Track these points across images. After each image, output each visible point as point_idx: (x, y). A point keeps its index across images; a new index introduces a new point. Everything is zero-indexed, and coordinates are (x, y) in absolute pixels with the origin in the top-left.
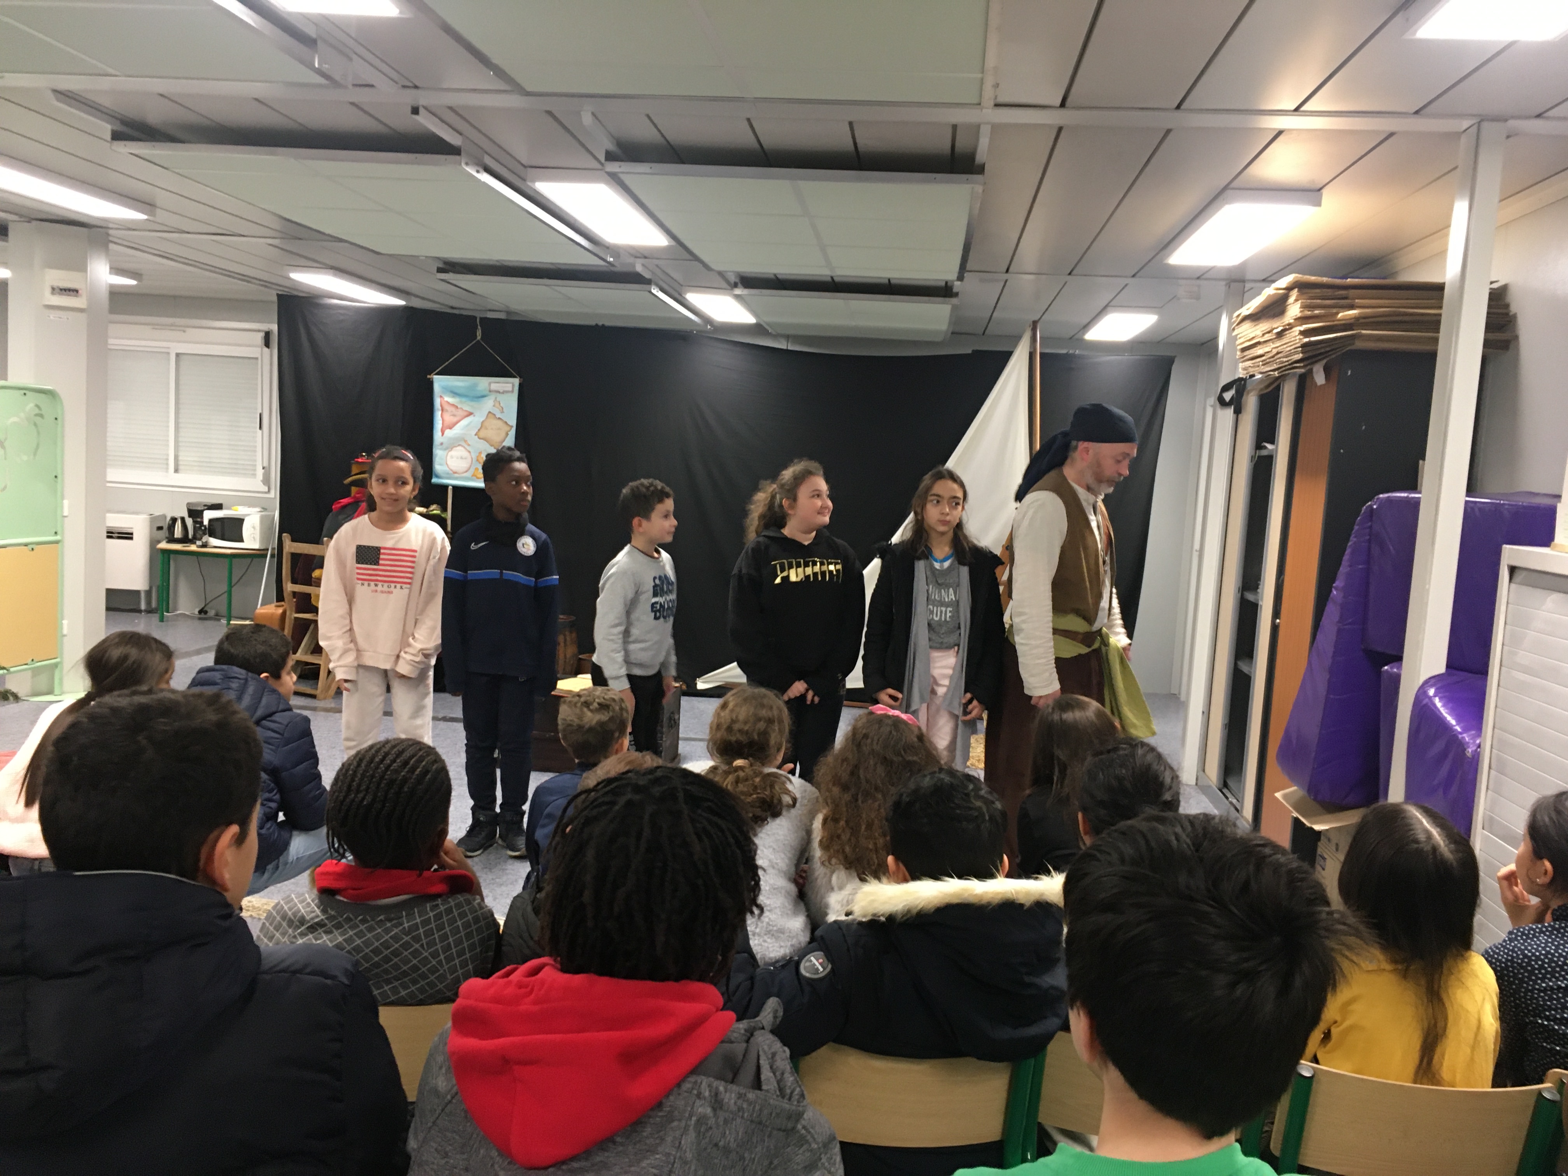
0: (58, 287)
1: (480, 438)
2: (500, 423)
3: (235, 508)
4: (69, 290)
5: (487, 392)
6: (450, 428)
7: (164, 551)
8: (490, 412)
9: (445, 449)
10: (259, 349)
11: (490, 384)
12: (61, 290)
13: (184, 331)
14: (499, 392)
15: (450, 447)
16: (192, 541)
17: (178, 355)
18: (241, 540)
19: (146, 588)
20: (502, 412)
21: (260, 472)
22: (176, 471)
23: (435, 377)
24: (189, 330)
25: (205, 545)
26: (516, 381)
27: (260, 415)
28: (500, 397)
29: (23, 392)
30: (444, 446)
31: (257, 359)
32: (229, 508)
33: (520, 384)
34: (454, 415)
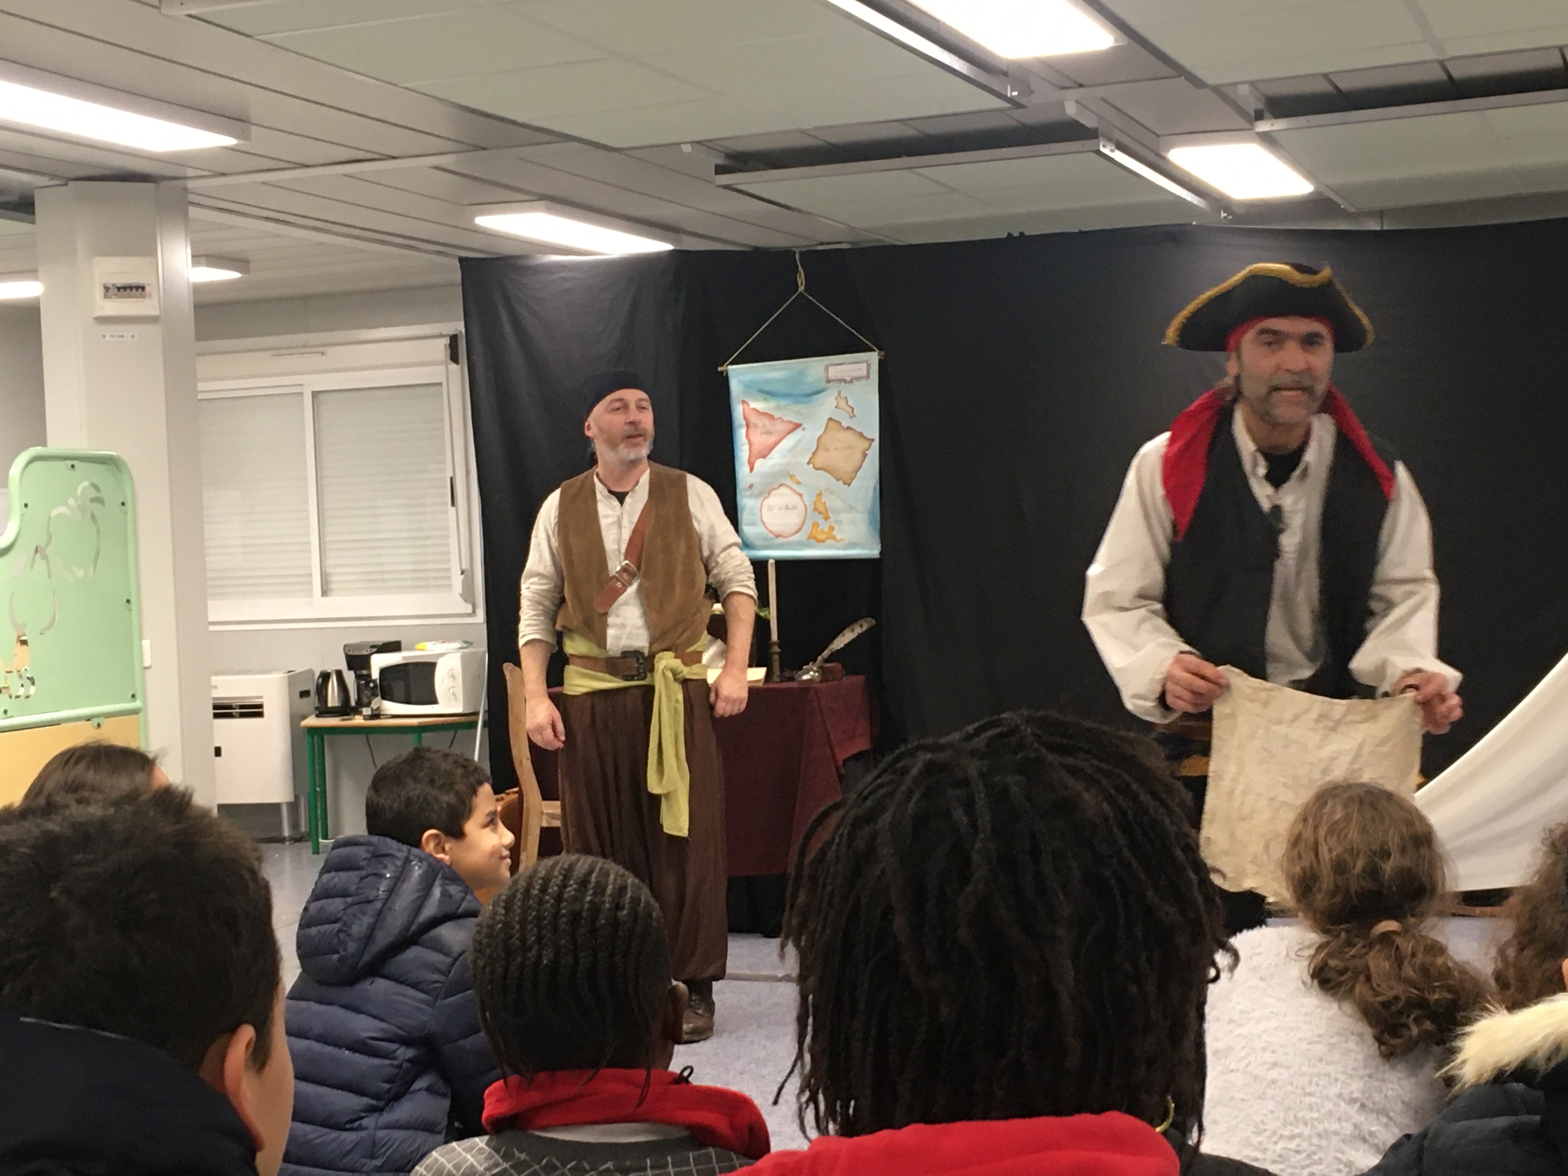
0: (114, 285)
1: (817, 469)
2: (849, 437)
3: (420, 646)
4: (131, 288)
5: (824, 384)
6: (764, 457)
7: (313, 731)
8: (830, 419)
9: (758, 496)
10: (443, 368)
11: (827, 368)
12: (119, 289)
13: (323, 354)
14: (845, 381)
15: (766, 491)
16: (356, 711)
17: (315, 394)
18: (433, 701)
19: (291, 799)
20: (853, 416)
21: (457, 580)
22: (324, 593)
23: (730, 367)
24: (330, 350)
25: (376, 715)
26: (874, 357)
27: (451, 479)
28: (846, 390)
29: (70, 463)
30: (755, 490)
31: (440, 384)
32: (412, 649)
33: (881, 363)
34: (769, 433)
